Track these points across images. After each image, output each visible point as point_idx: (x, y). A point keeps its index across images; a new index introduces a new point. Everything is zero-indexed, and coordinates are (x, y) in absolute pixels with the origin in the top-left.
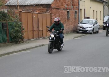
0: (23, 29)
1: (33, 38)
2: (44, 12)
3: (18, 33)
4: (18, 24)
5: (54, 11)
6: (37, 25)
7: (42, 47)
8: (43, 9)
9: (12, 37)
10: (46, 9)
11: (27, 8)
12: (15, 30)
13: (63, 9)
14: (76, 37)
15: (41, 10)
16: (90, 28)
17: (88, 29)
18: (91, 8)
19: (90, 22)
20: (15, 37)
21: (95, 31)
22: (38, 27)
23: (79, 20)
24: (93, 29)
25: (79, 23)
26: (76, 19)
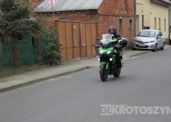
0: (61, 45)
1: (74, 58)
2: (87, 21)
3: (54, 51)
4: (53, 38)
5: (101, 18)
6: (78, 39)
7: (87, 70)
8: (85, 17)
9: (45, 56)
10: (90, 16)
11: (63, 15)
12: (50, 46)
13: (114, 16)
14: (133, 56)
15: (83, 17)
16: (151, 42)
17: (149, 44)
18: (151, 14)
19: (152, 33)
20: (49, 57)
21: (159, 47)
22: (80, 42)
23: (135, 31)
24: (157, 44)
25: (135, 36)
26: (131, 30)
